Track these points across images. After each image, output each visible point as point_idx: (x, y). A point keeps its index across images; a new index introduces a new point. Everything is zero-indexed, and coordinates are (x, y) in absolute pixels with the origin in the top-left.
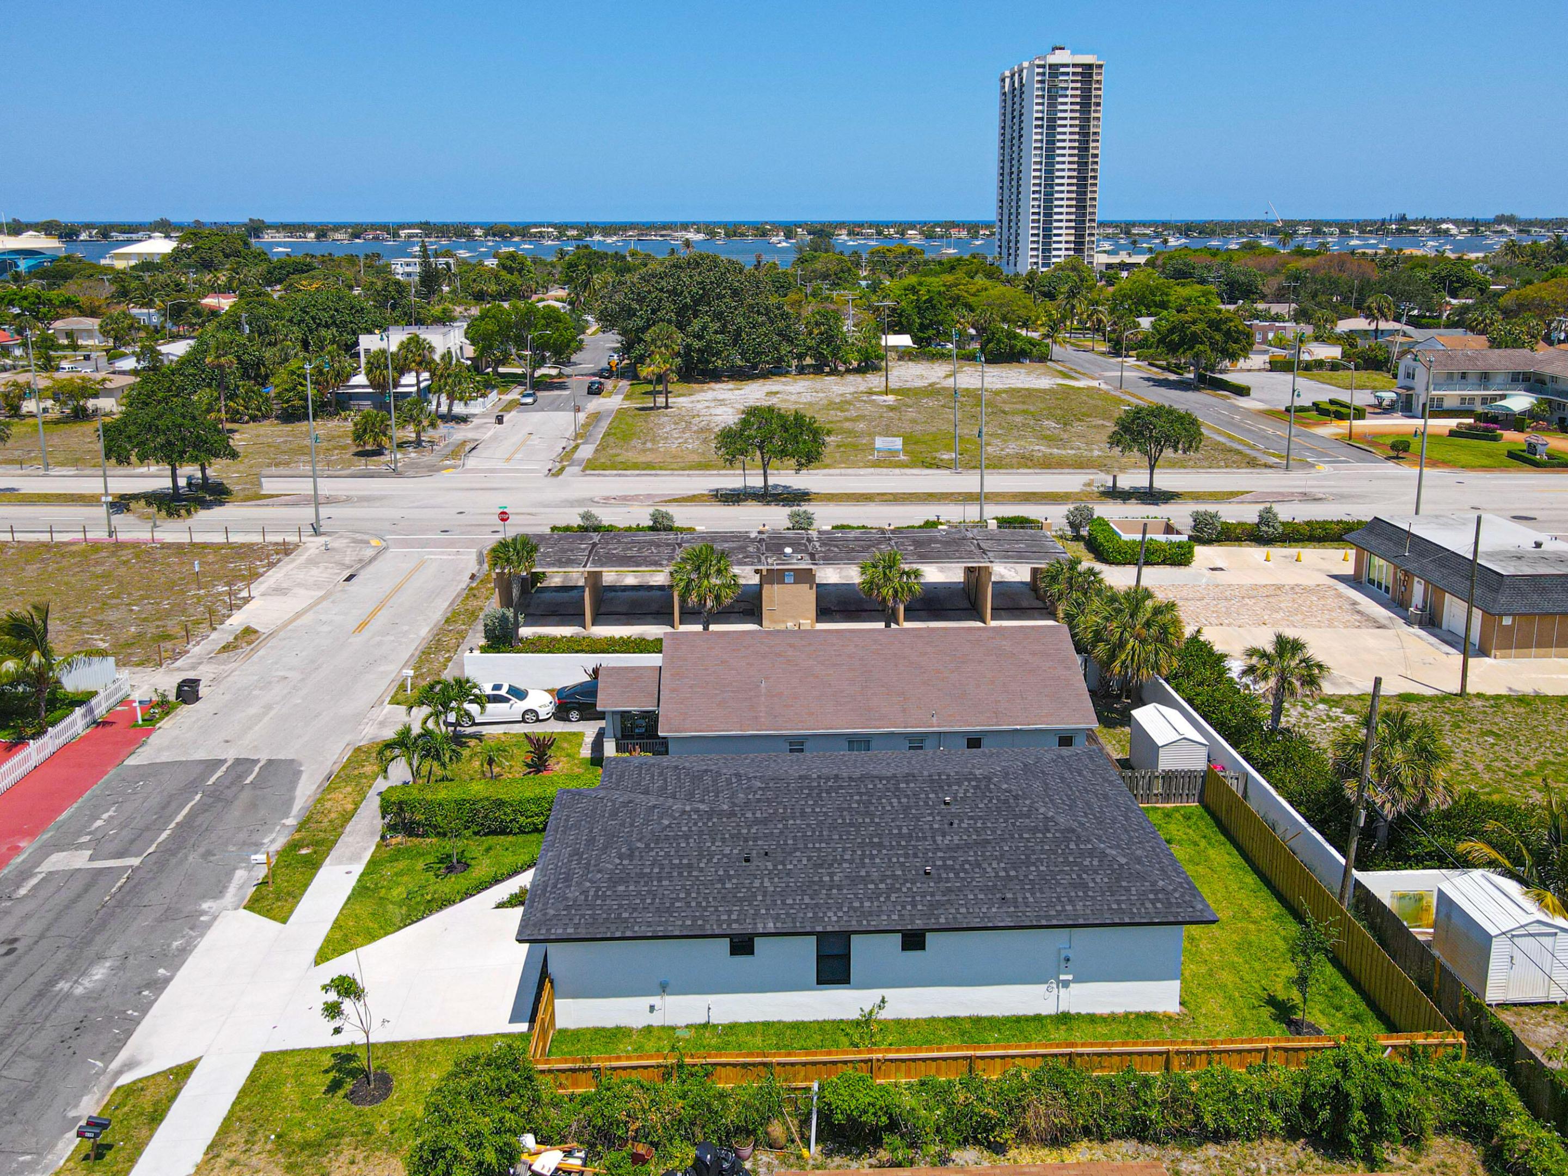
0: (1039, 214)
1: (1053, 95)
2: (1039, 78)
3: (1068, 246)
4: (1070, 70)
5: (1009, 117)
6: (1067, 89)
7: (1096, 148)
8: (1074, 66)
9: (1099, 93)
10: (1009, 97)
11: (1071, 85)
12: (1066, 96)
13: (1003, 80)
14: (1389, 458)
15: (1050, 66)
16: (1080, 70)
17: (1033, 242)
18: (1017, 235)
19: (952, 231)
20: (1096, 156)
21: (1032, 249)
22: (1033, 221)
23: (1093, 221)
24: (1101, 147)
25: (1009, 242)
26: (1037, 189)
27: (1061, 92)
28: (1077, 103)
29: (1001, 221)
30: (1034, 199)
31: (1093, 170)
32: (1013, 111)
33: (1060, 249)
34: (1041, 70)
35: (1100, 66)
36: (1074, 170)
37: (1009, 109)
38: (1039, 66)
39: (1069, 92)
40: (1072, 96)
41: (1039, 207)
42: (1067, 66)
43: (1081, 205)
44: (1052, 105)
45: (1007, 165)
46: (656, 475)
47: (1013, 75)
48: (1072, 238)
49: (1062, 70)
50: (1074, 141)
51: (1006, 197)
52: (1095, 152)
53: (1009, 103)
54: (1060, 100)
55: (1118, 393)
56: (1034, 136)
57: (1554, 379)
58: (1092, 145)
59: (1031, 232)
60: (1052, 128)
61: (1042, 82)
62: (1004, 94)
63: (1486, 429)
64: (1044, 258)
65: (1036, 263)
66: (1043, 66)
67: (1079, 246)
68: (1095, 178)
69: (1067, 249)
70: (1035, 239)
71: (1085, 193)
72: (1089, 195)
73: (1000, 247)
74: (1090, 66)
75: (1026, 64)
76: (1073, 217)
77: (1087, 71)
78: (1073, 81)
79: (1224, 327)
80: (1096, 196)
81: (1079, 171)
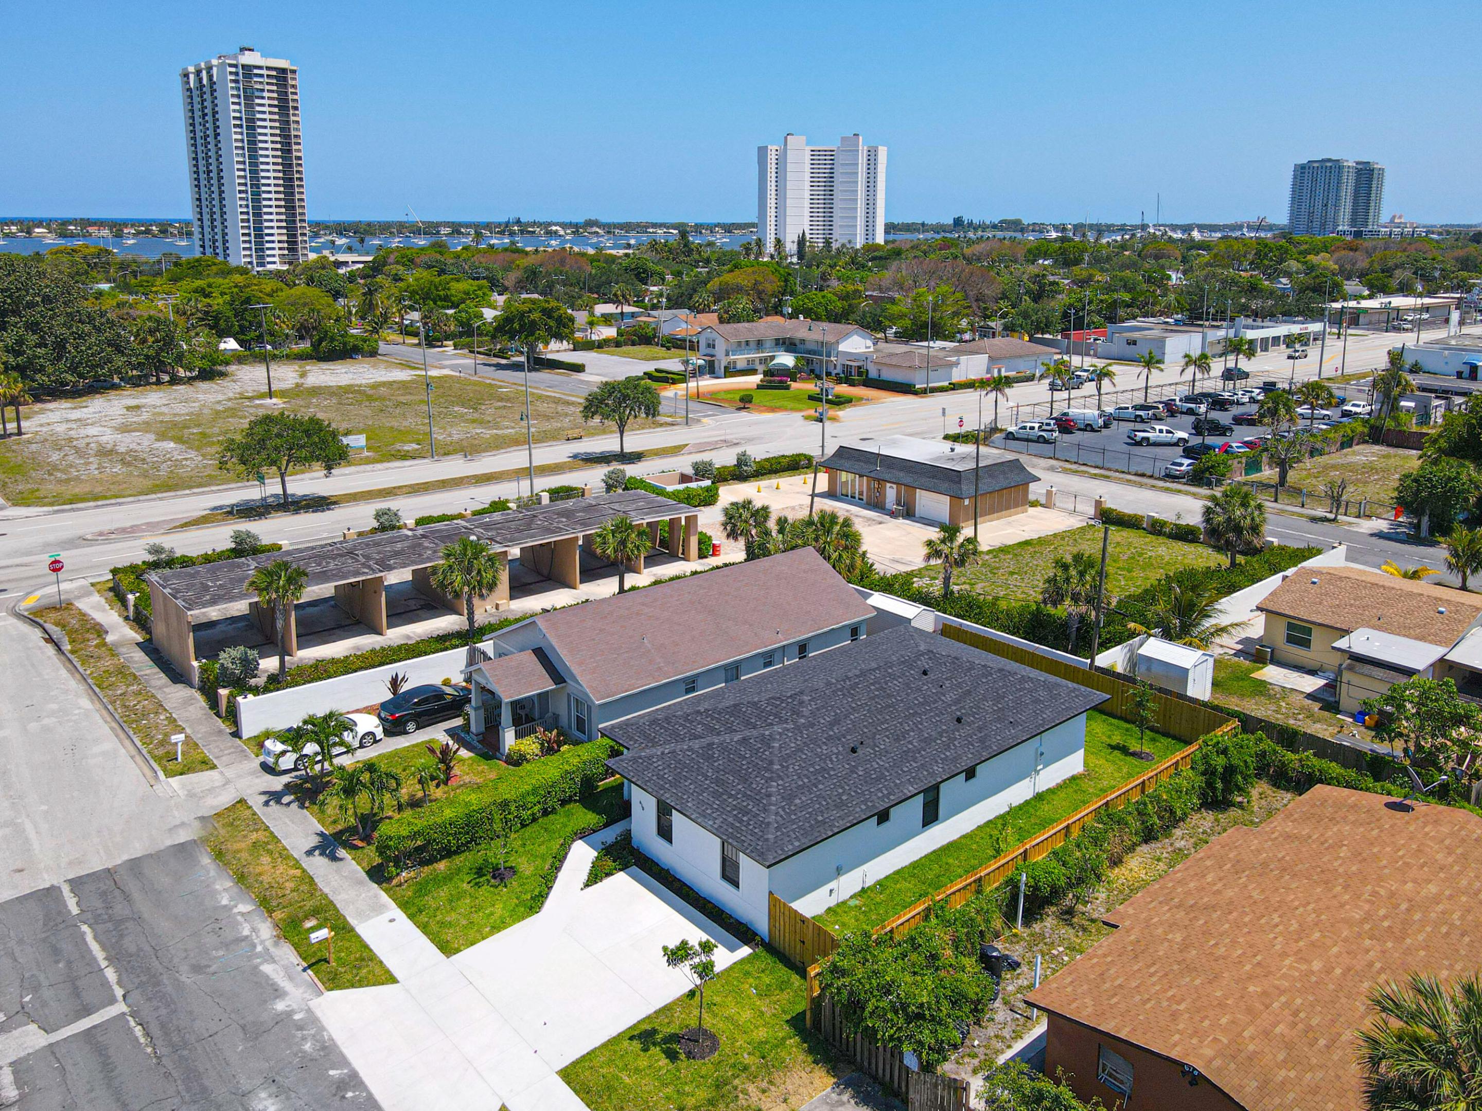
0: (248, 213)
1: (249, 97)
2: (233, 78)
3: (281, 245)
4: (264, 72)
5: (198, 114)
6: (263, 90)
7: (299, 151)
8: (268, 68)
9: (295, 97)
10: (196, 93)
11: (267, 87)
12: (263, 98)
13: (186, 75)
14: (739, 409)
15: (243, 66)
16: (274, 73)
17: (244, 242)
18: (224, 235)
19: (91, 229)
20: (299, 158)
21: (244, 249)
22: (243, 221)
23: (304, 221)
24: (304, 150)
25: (214, 241)
26: (243, 188)
27: (257, 94)
28: (275, 106)
29: (201, 220)
30: (241, 199)
31: (298, 172)
32: (204, 108)
33: (273, 249)
34: (233, 70)
35: (294, 72)
36: (279, 171)
37: (197, 107)
38: (231, 65)
39: (266, 94)
40: (269, 98)
41: (247, 206)
42: (260, 68)
43: (290, 206)
44: (250, 106)
45: (201, 163)
46: (120, 504)
47: (198, 73)
48: (285, 238)
49: (256, 71)
50: (276, 142)
51: (204, 196)
52: (299, 154)
53: (197, 99)
54: (258, 101)
55: (475, 378)
56: (234, 137)
57: (803, 341)
58: (294, 147)
59: (242, 231)
60: (251, 128)
61: (236, 81)
62: (190, 90)
63: (781, 382)
64: (258, 257)
65: (250, 263)
66: (236, 66)
67: (292, 245)
68: (301, 179)
69: (280, 249)
70: (247, 238)
71: (293, 194)
72: (297, 196)
73: (203, 246)
74: (284, 71)
75: (215, 62)
76: (284, 217)
77: (282, 76)
78: (268, 84)
79: (555, 315)
80: (304, 197)
81: (284, 172)
